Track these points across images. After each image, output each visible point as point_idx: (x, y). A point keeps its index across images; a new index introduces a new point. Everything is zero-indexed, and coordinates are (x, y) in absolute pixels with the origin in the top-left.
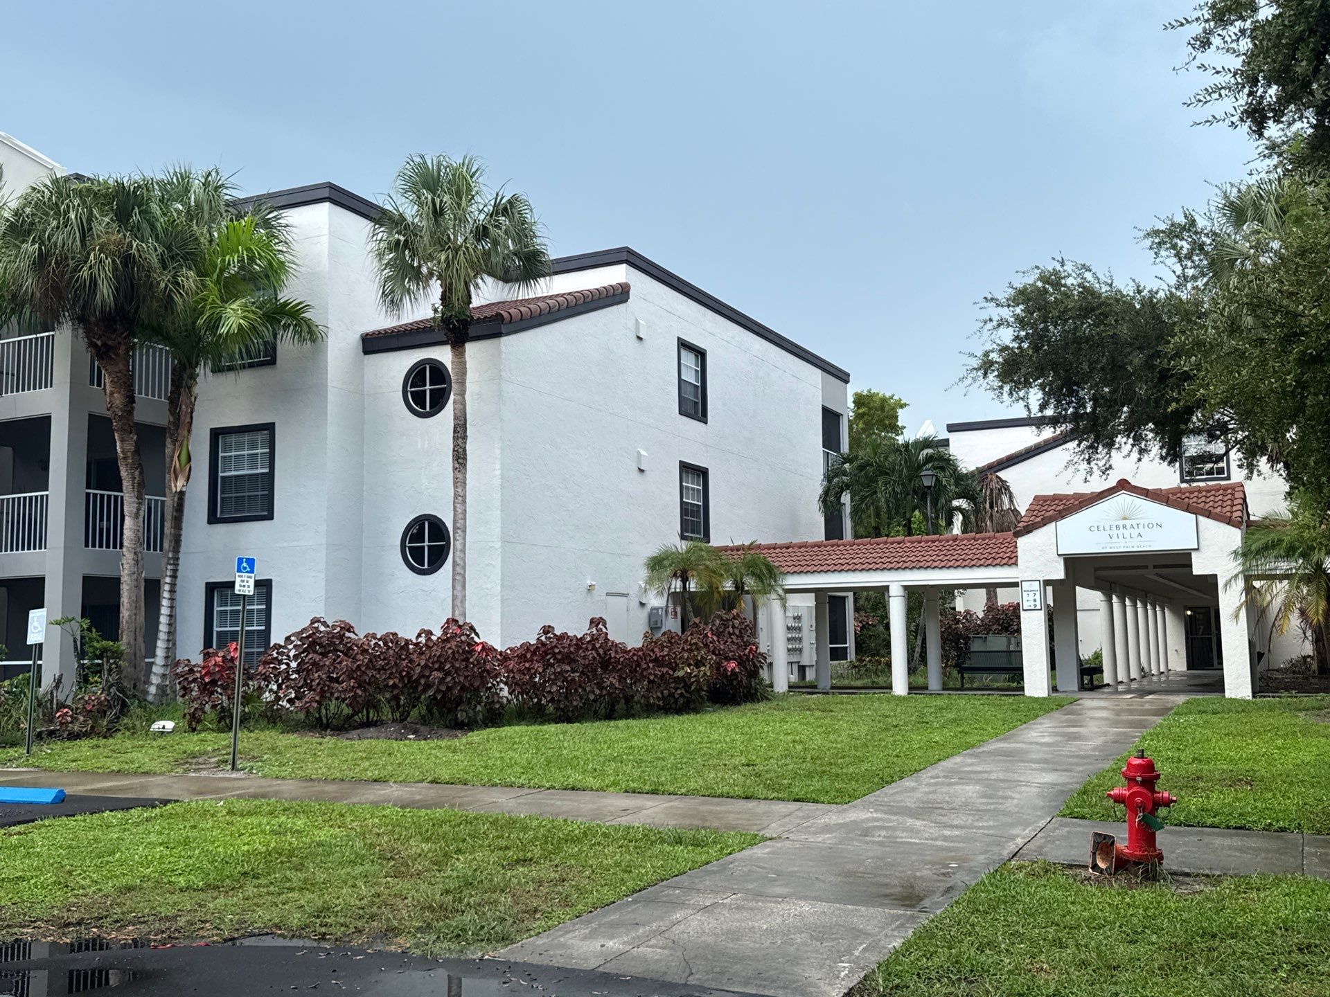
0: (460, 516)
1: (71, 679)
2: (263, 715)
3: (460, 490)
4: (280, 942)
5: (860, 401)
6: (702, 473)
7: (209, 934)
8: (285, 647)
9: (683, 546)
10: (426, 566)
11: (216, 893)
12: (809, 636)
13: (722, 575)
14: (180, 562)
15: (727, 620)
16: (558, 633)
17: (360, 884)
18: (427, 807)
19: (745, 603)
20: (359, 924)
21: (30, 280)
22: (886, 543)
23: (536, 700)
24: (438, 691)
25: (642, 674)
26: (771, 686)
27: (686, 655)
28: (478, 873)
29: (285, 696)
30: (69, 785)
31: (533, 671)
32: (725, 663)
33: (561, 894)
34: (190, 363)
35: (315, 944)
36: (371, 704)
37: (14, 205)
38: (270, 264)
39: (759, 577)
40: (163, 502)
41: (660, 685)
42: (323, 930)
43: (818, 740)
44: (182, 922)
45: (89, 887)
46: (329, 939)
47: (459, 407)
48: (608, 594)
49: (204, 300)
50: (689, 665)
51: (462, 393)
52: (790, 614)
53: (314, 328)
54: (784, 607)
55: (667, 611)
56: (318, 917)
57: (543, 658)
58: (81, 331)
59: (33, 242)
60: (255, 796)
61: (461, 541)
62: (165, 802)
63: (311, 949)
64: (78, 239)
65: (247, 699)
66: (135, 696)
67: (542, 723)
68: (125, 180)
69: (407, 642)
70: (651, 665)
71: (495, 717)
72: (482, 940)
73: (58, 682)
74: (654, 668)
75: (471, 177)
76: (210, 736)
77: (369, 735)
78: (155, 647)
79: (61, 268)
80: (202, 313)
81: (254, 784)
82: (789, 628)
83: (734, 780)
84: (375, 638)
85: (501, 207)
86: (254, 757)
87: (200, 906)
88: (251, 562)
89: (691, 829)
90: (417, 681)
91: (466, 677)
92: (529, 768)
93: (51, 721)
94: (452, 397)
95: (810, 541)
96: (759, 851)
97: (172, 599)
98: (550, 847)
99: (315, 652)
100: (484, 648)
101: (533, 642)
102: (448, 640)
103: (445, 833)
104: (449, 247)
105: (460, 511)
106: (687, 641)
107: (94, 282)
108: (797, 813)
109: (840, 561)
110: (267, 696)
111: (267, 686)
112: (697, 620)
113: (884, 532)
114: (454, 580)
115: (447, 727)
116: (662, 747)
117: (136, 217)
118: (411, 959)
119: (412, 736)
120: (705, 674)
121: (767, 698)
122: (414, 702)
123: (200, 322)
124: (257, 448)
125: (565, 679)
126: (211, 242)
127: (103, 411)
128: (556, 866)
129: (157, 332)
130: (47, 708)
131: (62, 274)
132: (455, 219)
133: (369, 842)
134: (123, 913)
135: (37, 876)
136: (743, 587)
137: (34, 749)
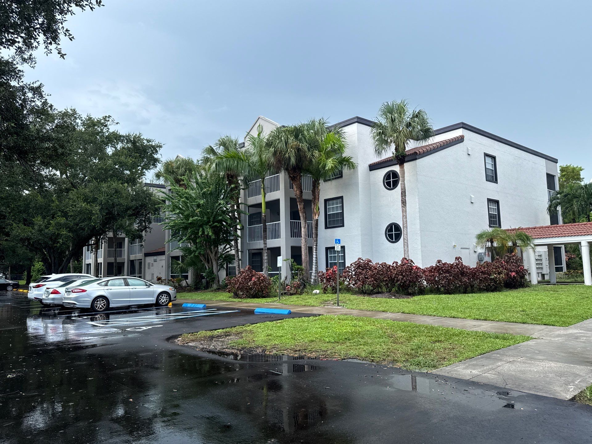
0: (405, 222)
1: (289, 277)
2: (345, 289)
3: (404, 214)
4: (359, 361)
5: (563, 170)
6: (497, 202)
7: (337, 357)
8: (350, 267)
9: (490, 230)
10: (394, 240)
11: (338, 344)
12: (545, 262)
13: (507, 240)
14: (318, 241)
15: (510, 257)
16: (443, 263)
17: (383, 344)
18: (402, 321)
19: (518, 250)
20: (384, 358)
21: (272, 159)
22: (578, 225)
23: (436, 286)
24: (401, 282)
25: (477, 277)
26: (530, 281)
27: (494, 270)
28: (422, 344)
29: (352, 283)
30: (292, 309)
31: (435, 276)
32: (510, 273)
33: (453, 353)
34: (318, 180)
35: (370, 363)
36: (379, 286)
37: (267, 137)
38: (340, 145)
39: (523, 240)
40: (312, 223)
41: (484, 281)
42: (373, 358)
43: (553, 302)
44: (329, 352)
45: (301, 340)
46: (375, 362)
47: (403, 185)
48: (461, 248)
49: (321, 159)
50: (496, 274)
51: (404, 181)
52: (537, 254)
53: (354, 164)
54: (534, 252)
55: (485, 254)
56: (370, 354)
57: (438, 271)
58: (287, 173)
59: (273, 148)
60: (346, 314)
61: (406, 231)
62: (319, 315)
63: (369, 365)
64: (285, 145)
65: (340, 284)
66: (307, 282)
67: (439, 294)
68: (297, 125)
69: (390, 266)
70: (480, 274)
71: (422, 292)
72: (427, 367)
73: (286, 278)
74: (481, 275)
75: (404, 106)
76: (330, 295)
77: (379, 296)
78: (312, 267)
79: (280, 155)
80: (320, 164)
81: (345, 311)
82: (536, 260)
83: (518, 316)
84: (379, 264)
85: (415, 115)
86: (344, 302)
87: (333, 348)
88: (339, 240)
89: (502, 334)
90: (394, 279)
91: (411, 278)
92: (436, 309)
93: (285, 290)
94: (400, 182)
95: (544, 226)
96: (530, 343)
97: (316, 253)
98: (448, 337)
99: (360, 269)
100: (416, 268)
101: (434, 266)
102: (403, 265)
103: (409, 330)
104: (398, 132)
105: (405, 221)
106: (494, 265)
107: (290, 158)
108: (546, 329)
109: (558, 233)
110: (346, 283)
111: (346, 280)
112: (498, 257)
113: (577, 220)
114: (404, 245)
115: (405, 295)
116: (487, 304)
117: (300, 136)
118: (403, 371)
119: (393, 297)
120: (502, 277)
121: (529, 286)
122: (393, 286)
123: (320, 166)
124: (338, 204)
125: (447, 279)
126: (322, 141)
127: (294, 196)
128: (450, 344)
129: (308, 171)
130: (283, 286)
131: (281, 156)
132: (399, 122)
133: (384, 331)
134: (311, 348)
135: (286, 336)
136: (516, 244)
137: (281, 298)
